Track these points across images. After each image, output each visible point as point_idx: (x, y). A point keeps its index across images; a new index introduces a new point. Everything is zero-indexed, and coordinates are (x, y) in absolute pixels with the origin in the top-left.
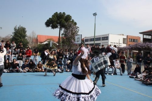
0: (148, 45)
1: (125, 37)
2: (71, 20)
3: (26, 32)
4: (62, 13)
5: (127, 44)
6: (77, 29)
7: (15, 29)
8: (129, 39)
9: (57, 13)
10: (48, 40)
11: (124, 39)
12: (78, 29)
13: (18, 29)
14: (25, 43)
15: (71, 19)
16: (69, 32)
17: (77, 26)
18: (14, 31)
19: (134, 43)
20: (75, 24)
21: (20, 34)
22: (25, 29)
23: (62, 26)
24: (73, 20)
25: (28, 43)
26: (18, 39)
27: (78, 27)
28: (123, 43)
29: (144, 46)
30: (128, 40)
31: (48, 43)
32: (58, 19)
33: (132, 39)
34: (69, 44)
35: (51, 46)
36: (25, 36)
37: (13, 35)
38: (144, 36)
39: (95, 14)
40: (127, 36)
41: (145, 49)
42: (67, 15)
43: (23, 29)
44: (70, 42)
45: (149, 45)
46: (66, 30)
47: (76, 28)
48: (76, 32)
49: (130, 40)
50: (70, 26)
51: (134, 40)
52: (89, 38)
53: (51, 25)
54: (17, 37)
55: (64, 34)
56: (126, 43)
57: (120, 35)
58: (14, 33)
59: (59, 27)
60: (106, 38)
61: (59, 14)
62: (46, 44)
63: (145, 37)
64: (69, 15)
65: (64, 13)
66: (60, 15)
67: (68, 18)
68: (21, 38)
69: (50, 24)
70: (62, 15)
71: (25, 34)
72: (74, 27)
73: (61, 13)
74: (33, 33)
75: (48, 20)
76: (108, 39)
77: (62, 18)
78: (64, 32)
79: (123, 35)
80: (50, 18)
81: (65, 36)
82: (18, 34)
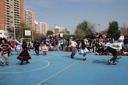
3: (118, 25)
7: (110, 24)
13: (112, 24)
14: (118, 33)
22: (117, 22)
25: (120, 33)
26: (112, 31)
43: (116, 23)
58: (109, 27)
68: (114, 30)
71: (117, 26)
74: (124, 25)
82: (112, 27)
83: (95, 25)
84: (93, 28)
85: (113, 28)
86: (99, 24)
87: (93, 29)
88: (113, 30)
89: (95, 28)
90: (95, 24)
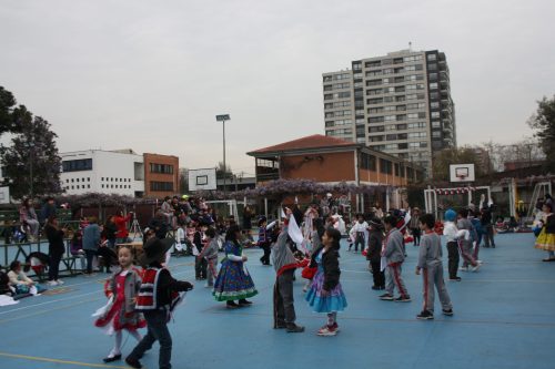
5: (146, 181)
8: (151, 164)
11: (137, 165)
19: (162, 175)
30: (149, 168)
33: (157, 165)
38: (258, 160)
40: (144, 155)
49: (153, 166)
51: (163, 166)
56: (143, 176)
57: (125, 152)
60: (83, 164)
76: (90, 168)
79: (131, 152)
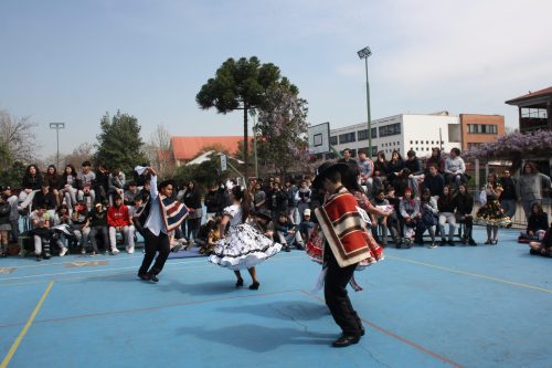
0: (543, 137)
1: (456, 121)
2: (280, 81)
3: (138, 130)
4: (248, 59)
5: (462, 142)
6: (301, 108)
7: (105, 125)
8: (469, 125)
9: (230, 60)
10: (206, 150)
11: (451, 127)
12: (305, 106)
13: (114, 124)
15: (277, 77)
16: (278, 118)
17: (299, 96)
18: (101, 131)
19: (483, 136)
20: (294, 90)
21: (120, 139)
22: (135, 120)
23: (253, 101)
24: (285, 79)
26: (117, 156)
27: (305, 101)
28: (451, 140)
29: (531, 143)
30: (466, 129)
31: (209, 159)
32: (238, 82)
33: (476, 126)
34: (282, 157)
35: (224, 168)
36: (136, 144)
37: (99, 144)
38: (523, 110)
39: (364, 53)
40: (461, 116)
41: (536, 151)
42: (264, 65)
43: (130, 123)
44: (281, 150)
45: (546, 140)
46: (267, 114)
47: (299, 105)
48: (297, 116)
49: (472, 127)
50: (279, 100)
51: (484, 127)
52: (338, 134)
53: (214, 102)
54: (113, 149)
55: (260, 127)
56: (460, 138)
57: (439, 114)
58: (103, 136)
59: (242, 104)
60: (394, 129)
61: (239, 62)
62: (205, 164)
63: (526, 113)
64: (271, 65)
65: (254, 59)
66: (243, 68)
67: (270, 73)
68: (123, 152)
69: (214, 98)
70: (250, 67)
71: (136, 136)
72: (292, 100)
73: (243, 59)
74: (160, 131)
75: (204, 87)
76: (399, 133)
77: (251, 76)
78: (260, 120)
79: (447, 113)
80: (211, 81)
81: (264, 134)
82: (114, 140)
83: (30, 126)
84: (18, 140)
85: (119, 143)
86: (57, 124)
87: (18, 145)
88: (120, 153)
89: (27, 141)
90: (30, 121)
